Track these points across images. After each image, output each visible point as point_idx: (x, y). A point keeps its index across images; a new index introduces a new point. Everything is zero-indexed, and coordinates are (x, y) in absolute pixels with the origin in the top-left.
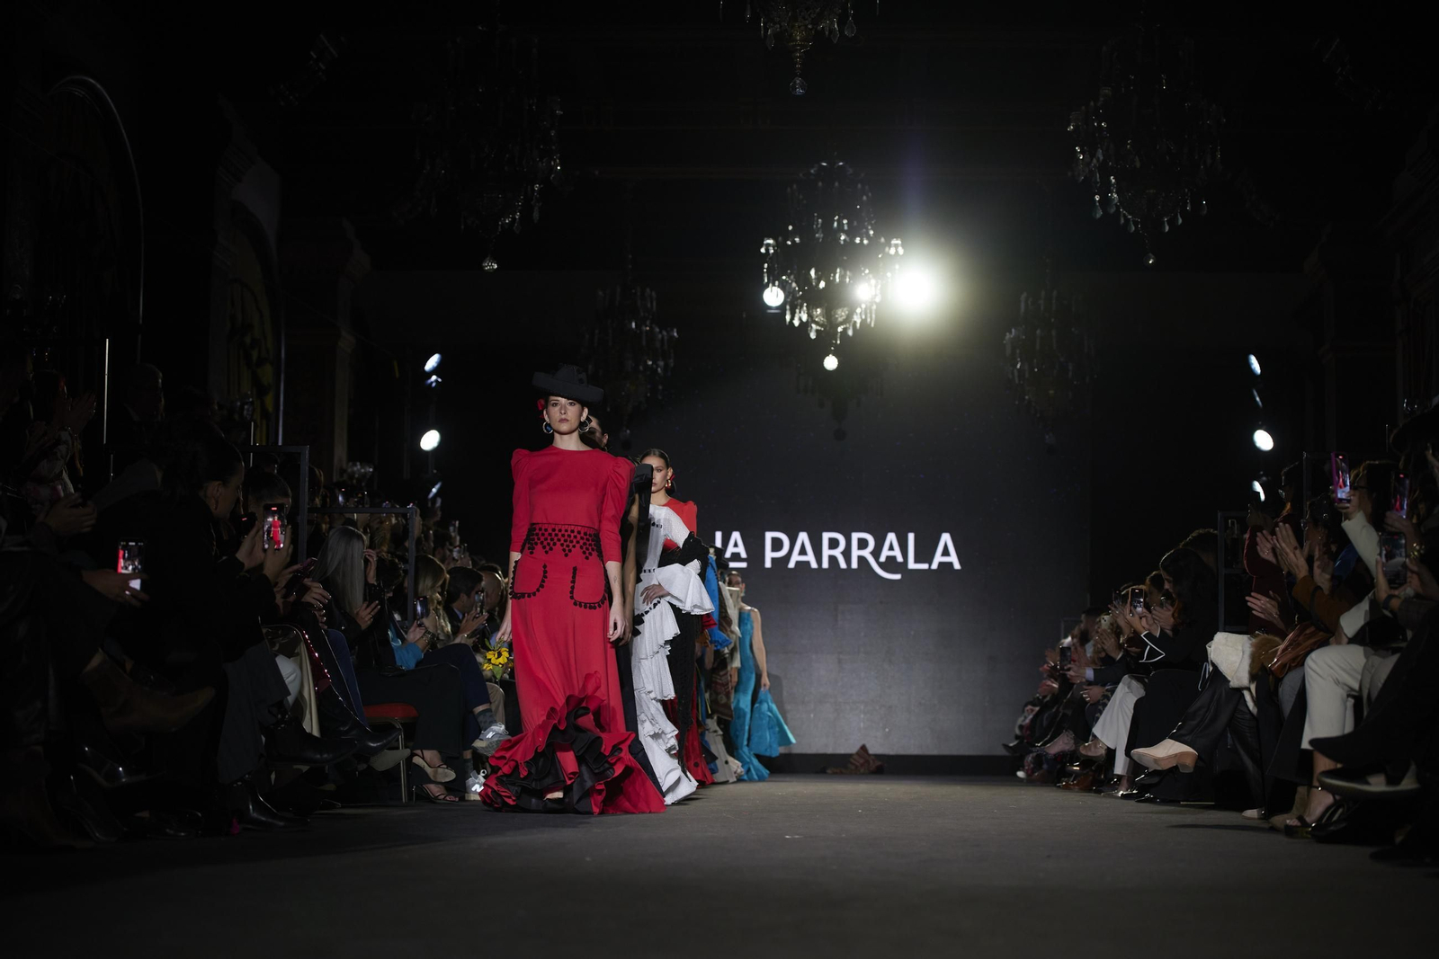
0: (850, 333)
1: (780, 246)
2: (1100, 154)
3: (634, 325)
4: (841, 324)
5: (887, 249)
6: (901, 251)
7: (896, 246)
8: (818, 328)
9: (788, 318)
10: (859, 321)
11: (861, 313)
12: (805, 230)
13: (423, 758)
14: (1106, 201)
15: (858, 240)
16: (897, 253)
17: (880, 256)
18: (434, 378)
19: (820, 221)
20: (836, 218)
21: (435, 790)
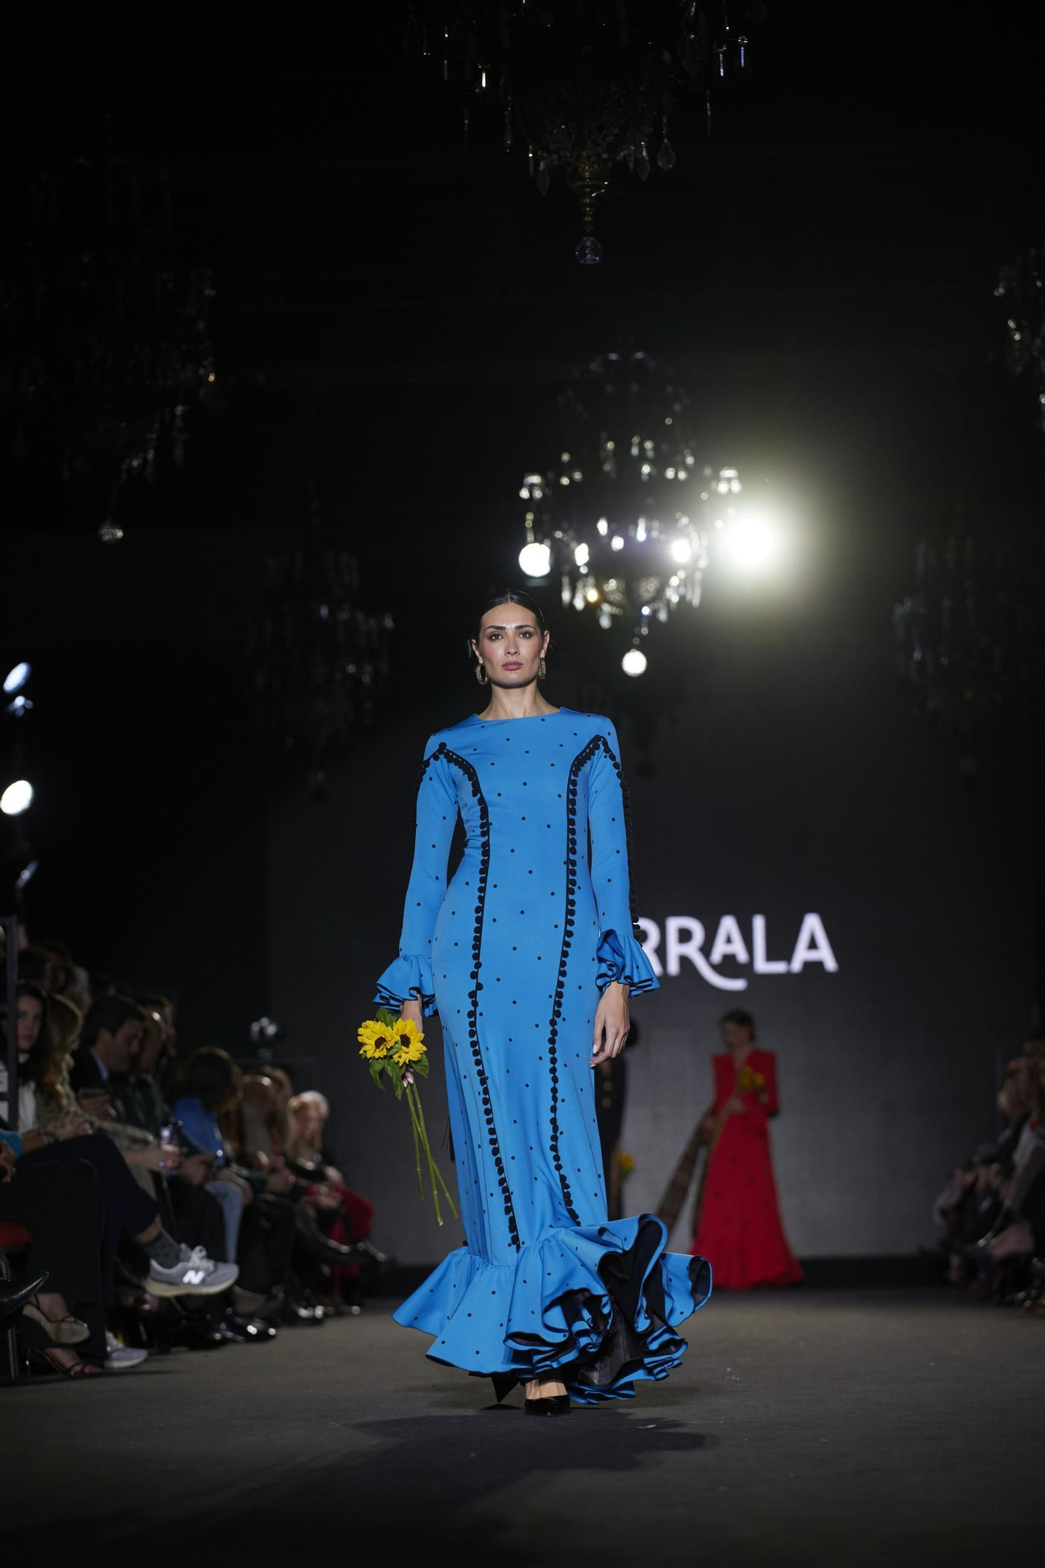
0: (663, 616)
1: (550, 484)
3: (324, 611)
4: (647, 603)
5: (713, 485)
6: (736, 487)
7: (729, 480)
8: (615, 610)
9: (566, 596)
10: (675, 599)
11: (678, 587)
12: (589, 460)
13: (38, 1307)
15: (670, 473)
16: (730, 490)
17: (704, 496)
18: (20, 701)
19: (610, 445)
20: (636, 440)
21: (65, 1358)
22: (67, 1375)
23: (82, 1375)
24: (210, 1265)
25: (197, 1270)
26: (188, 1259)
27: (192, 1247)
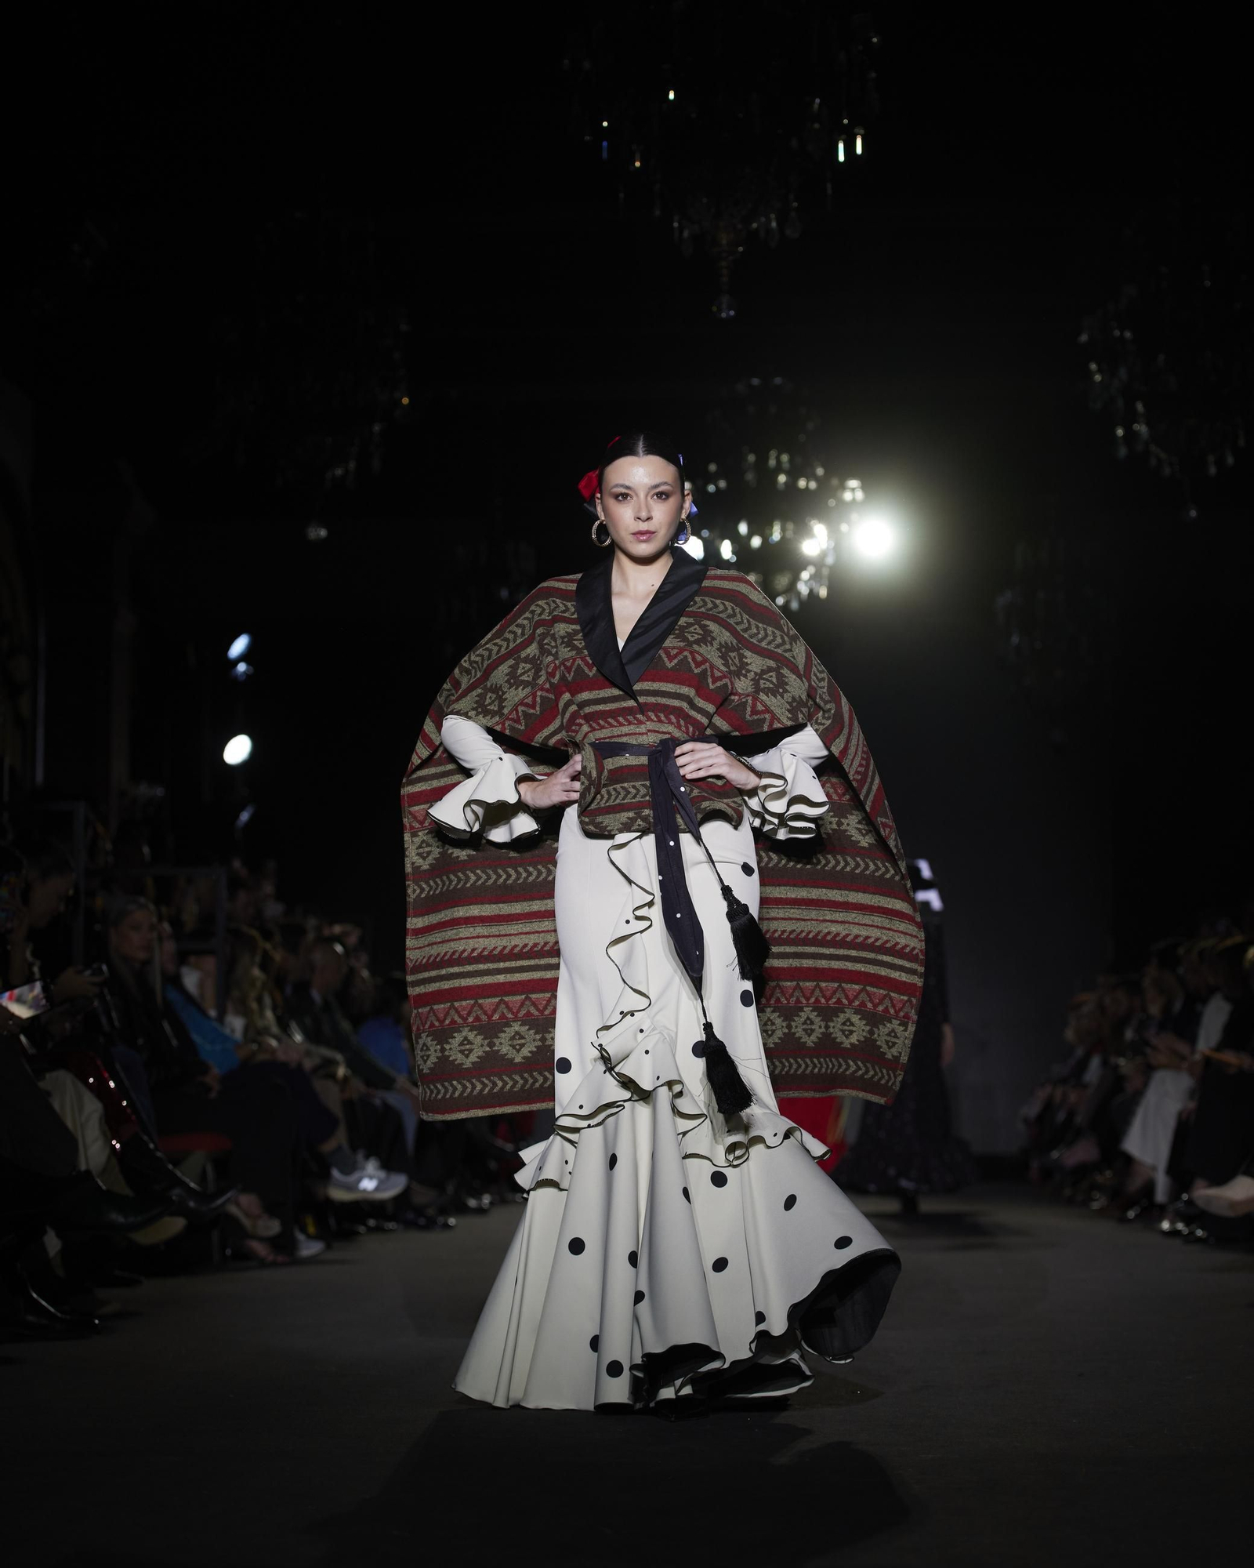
2: (1123, 373)
4: (781, 594)
5: (839, 493)
6: (859, 495)
7: (853, 490)
10: (804, 591)
11: (808, 581)
13: (237, 1206)
14: (1131, 435)
15: (802, 483)
16: (854, 499)
17: (832, 502)
18: (242, 667)
19: (751, 458)
20: (773, 454)
21: (260, 1249)
22: (263, 1264)
23: (274, 1264)
24: (382, 1174)
25: (371, 1178)
26: (363, 1168)
27: (367, 1157)
